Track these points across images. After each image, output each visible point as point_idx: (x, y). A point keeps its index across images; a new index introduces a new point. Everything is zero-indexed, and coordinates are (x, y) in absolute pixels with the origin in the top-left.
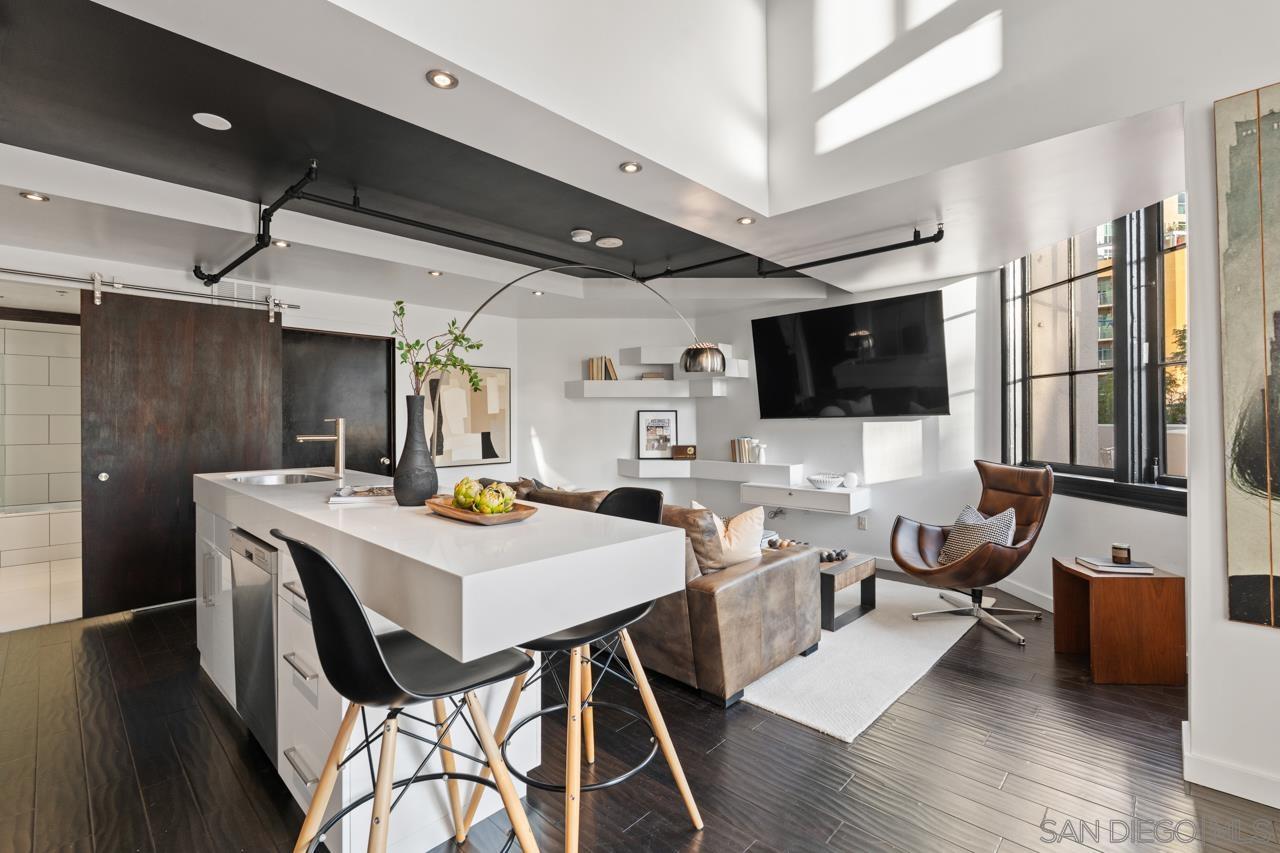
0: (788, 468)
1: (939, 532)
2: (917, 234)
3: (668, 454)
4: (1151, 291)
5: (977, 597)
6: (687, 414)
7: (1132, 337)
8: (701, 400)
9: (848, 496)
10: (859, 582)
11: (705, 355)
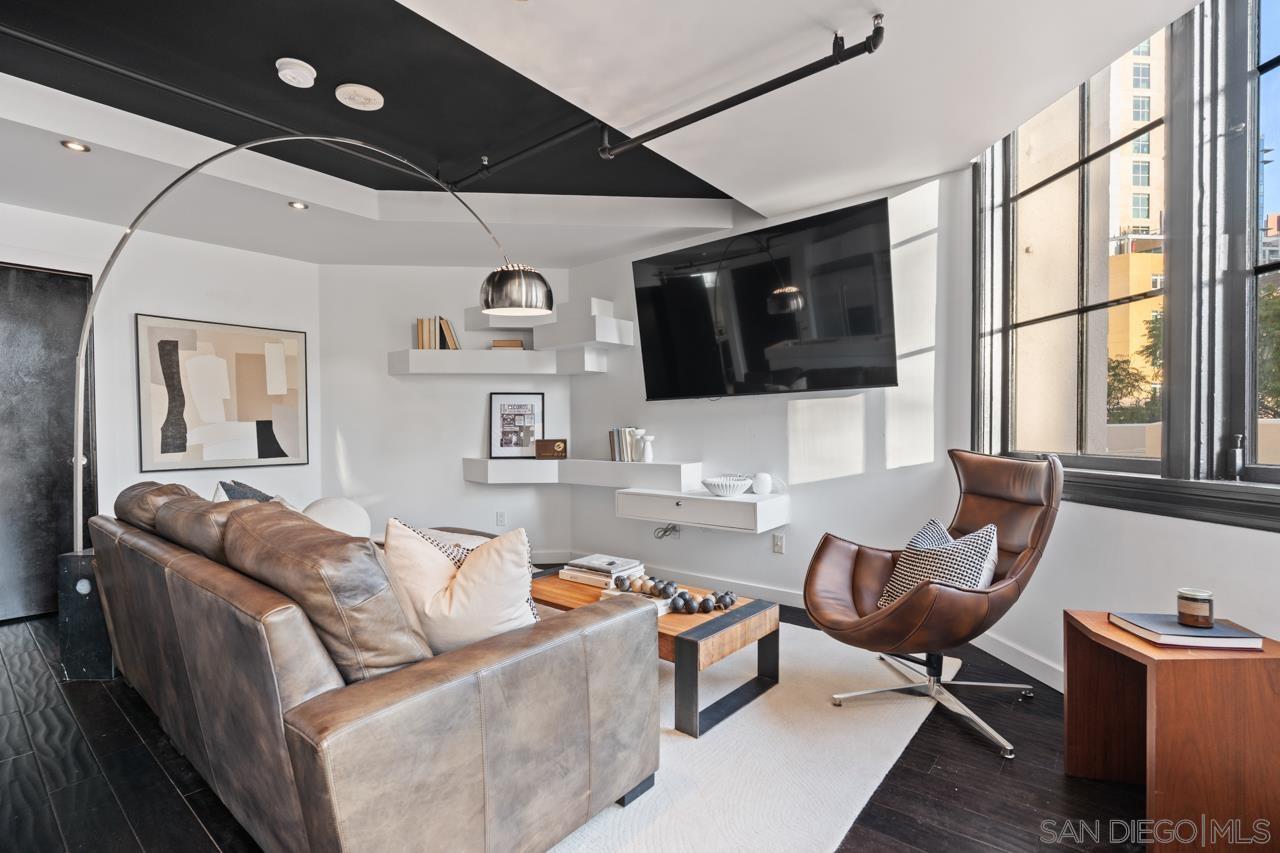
0: (679, 467)
1: (886, 560)
2: (838, 42)
3: (531, 451)
4: (1235, 141)
5: (934, 667)
6: (558, 398)
7: (1201, 225)
8: (574, 377)
9: (754, 506)
10: (756, 642)
11: (517, 281)
